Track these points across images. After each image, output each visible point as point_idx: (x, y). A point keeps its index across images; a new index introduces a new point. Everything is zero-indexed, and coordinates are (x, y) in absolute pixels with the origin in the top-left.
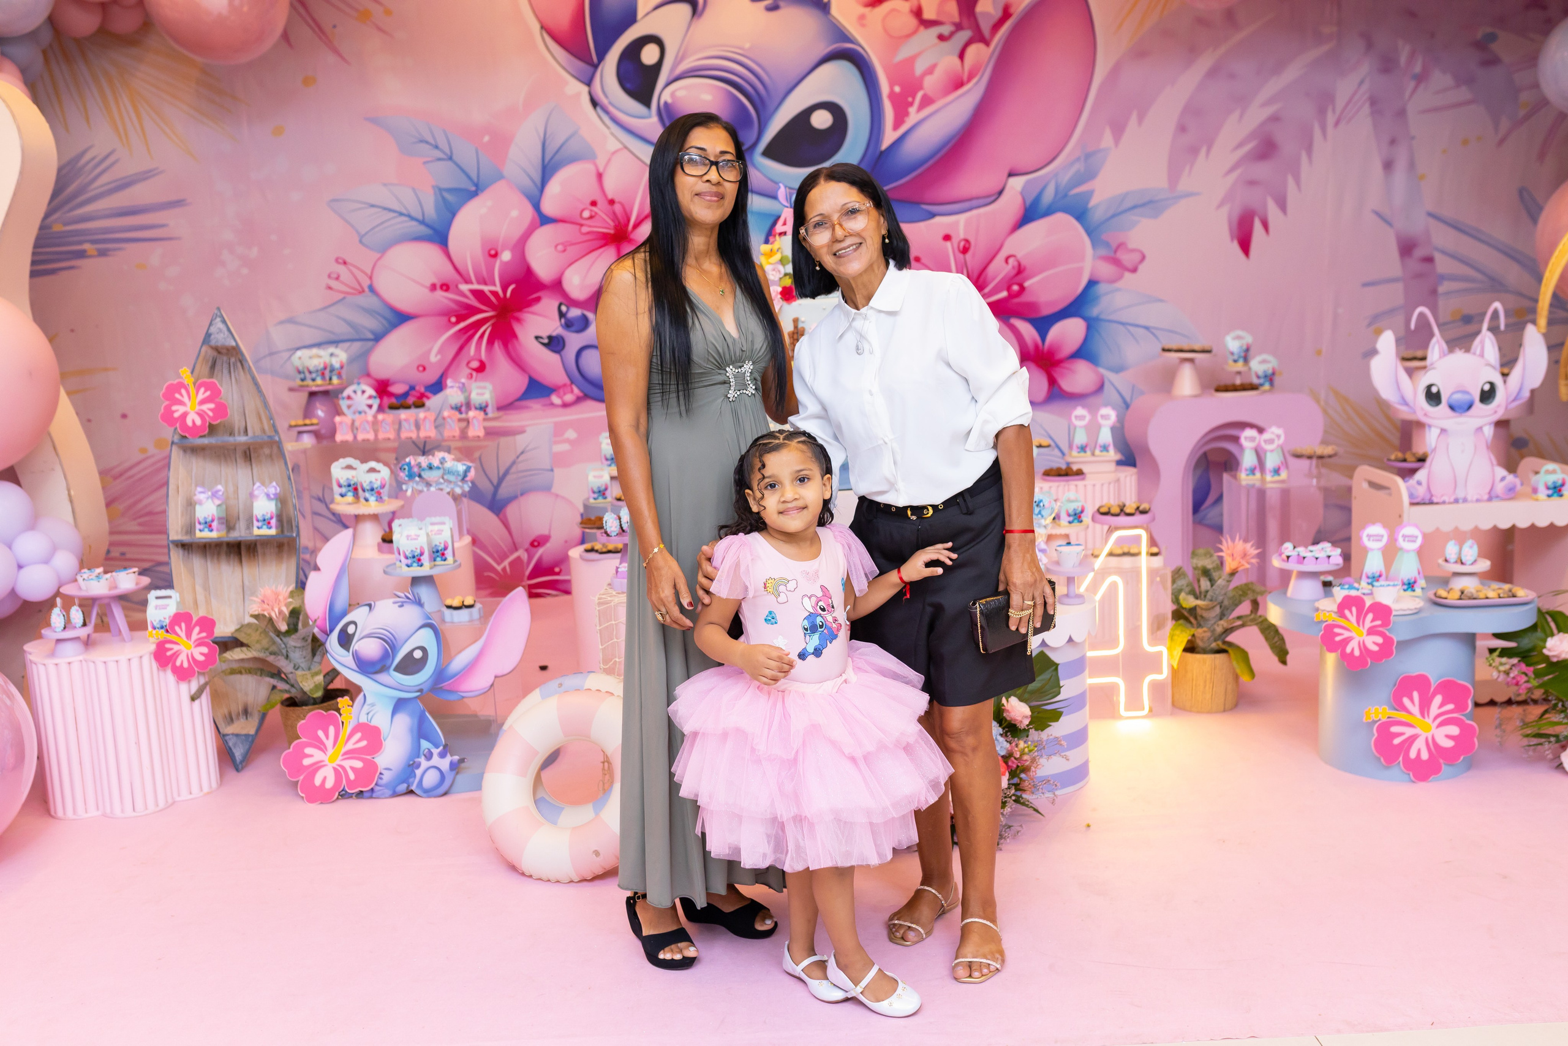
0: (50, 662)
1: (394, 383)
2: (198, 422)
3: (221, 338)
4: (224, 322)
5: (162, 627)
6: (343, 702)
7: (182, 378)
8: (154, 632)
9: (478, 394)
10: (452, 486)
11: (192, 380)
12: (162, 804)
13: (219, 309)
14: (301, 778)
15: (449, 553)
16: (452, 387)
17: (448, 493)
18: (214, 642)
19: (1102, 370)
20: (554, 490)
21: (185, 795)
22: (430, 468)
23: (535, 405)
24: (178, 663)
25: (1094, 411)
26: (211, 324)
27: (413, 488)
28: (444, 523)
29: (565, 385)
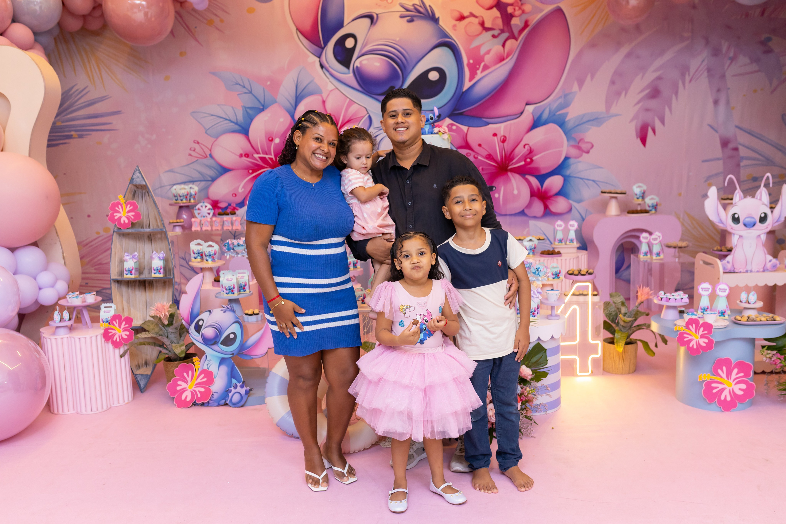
0: (53, 337)
1: (221, 202)
2: (127, 221)
3: (138, 180)
4: (140, 173)
5: (107, 322)
6: (195, 359)
7: (119, 200)
8: (103, 324)
11: (124, 201)
12: (105, 408)
13: (138, 166)
14: (176, 396)
15: (247, 287)
18: (132, 329)
19: (571, 202)
21: (116, 404)
22: (239, 245)
24: (114, 339)
25: (566, 222)
26: (134, 174)
27: (230, 255)
28: (245, 273)
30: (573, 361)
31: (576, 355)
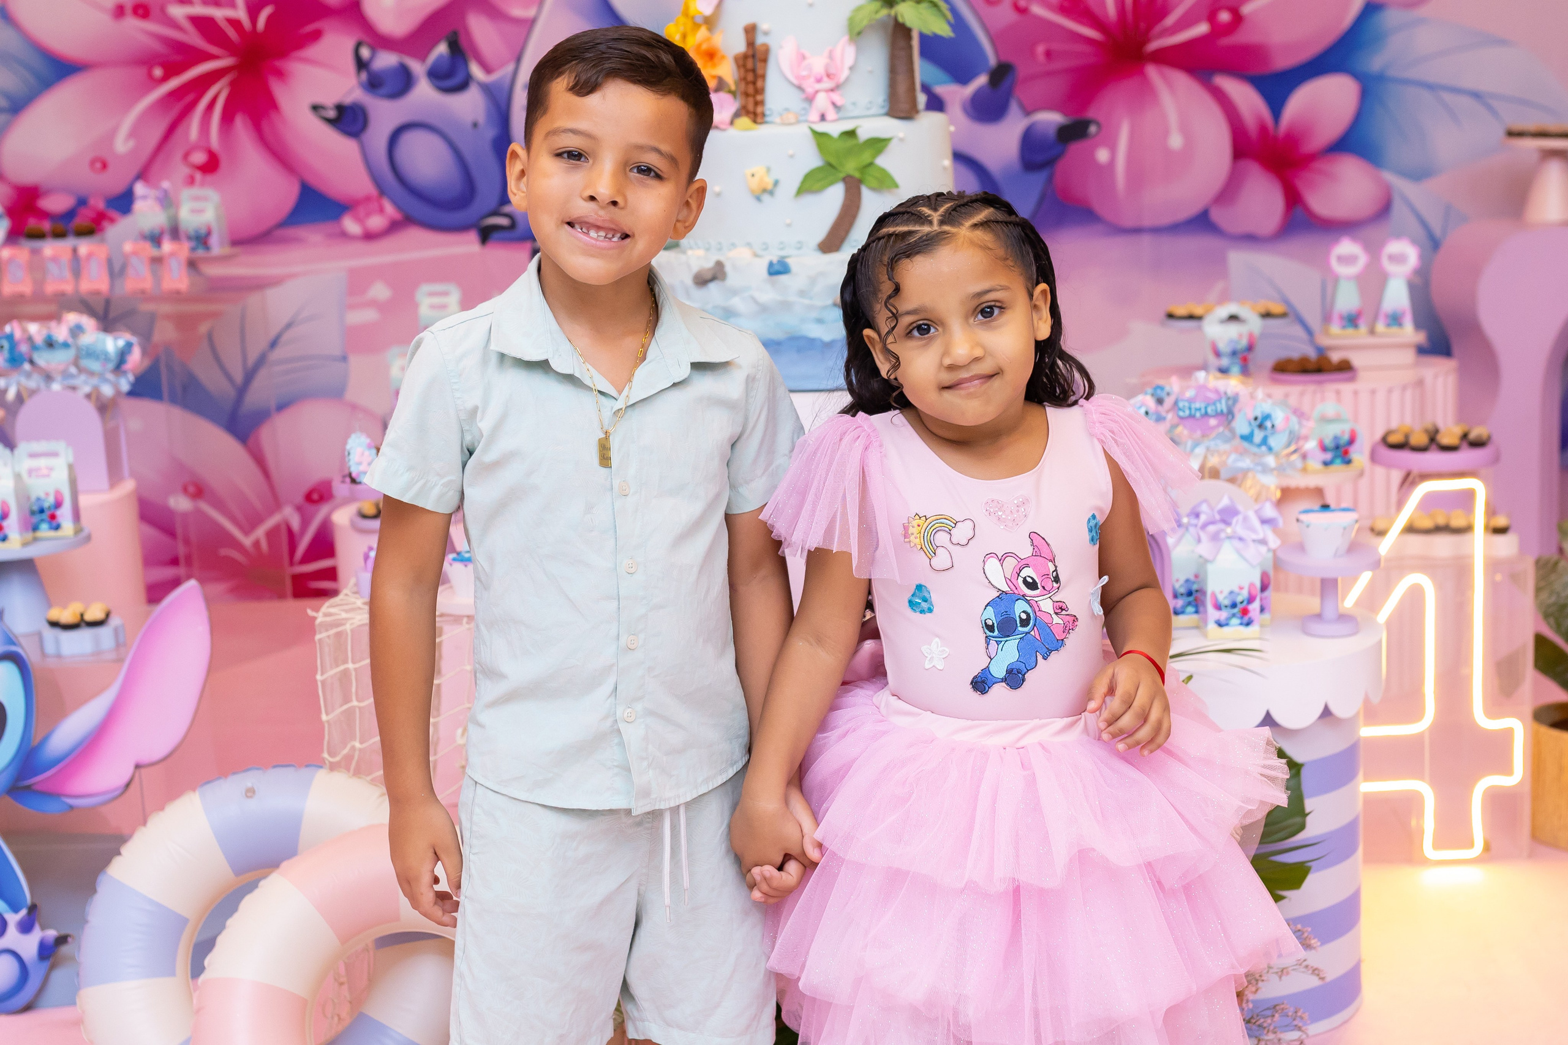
1: (48, 192)
9: (194, 211)
10: (94, 381)
15: (65, 515)
16: (144, 197)
17: (88, 396)
19: (1389, 177)
20: (350, 395)
22: (50, 344)
23: (313, 236)
25: (1374, 250)
27: (19, 384)
28: (55, 454)
29: (368, 199)
30: (1410, 803)
31: (1421, 777)
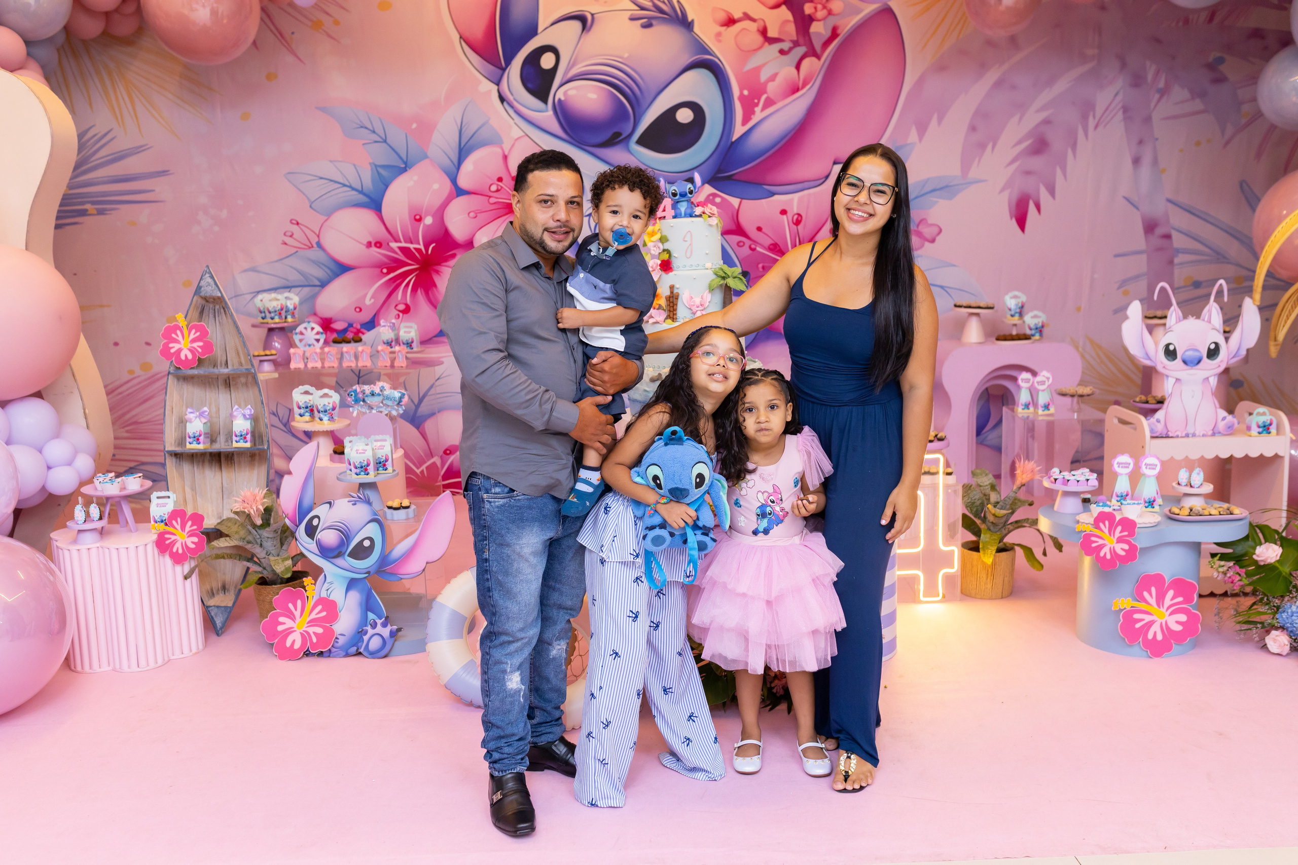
0: (74, 548)
1: (335, 321)
2: (190, 356)
3: (209, 290)
4: (212, 277)
5: (162, 521)
6: (307, 581)
7: (177, 321)
8: (156, 525)
9: (405, 332)
10: (389, 409)
11: (186, 323)
12: (160, 662)
13: (208, 266)
14: (276, 640)
15: (389, 464)
16: (384, 326)
17: (386, 415)
18: (202, 533)
21: (178, 655)
22: (373, 394)
24: (175, 550)
26: (201, 279)
27: (358, 410)
28: (385, 440)
30: (914, 579)
31: (919, 569)
